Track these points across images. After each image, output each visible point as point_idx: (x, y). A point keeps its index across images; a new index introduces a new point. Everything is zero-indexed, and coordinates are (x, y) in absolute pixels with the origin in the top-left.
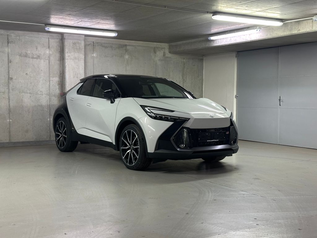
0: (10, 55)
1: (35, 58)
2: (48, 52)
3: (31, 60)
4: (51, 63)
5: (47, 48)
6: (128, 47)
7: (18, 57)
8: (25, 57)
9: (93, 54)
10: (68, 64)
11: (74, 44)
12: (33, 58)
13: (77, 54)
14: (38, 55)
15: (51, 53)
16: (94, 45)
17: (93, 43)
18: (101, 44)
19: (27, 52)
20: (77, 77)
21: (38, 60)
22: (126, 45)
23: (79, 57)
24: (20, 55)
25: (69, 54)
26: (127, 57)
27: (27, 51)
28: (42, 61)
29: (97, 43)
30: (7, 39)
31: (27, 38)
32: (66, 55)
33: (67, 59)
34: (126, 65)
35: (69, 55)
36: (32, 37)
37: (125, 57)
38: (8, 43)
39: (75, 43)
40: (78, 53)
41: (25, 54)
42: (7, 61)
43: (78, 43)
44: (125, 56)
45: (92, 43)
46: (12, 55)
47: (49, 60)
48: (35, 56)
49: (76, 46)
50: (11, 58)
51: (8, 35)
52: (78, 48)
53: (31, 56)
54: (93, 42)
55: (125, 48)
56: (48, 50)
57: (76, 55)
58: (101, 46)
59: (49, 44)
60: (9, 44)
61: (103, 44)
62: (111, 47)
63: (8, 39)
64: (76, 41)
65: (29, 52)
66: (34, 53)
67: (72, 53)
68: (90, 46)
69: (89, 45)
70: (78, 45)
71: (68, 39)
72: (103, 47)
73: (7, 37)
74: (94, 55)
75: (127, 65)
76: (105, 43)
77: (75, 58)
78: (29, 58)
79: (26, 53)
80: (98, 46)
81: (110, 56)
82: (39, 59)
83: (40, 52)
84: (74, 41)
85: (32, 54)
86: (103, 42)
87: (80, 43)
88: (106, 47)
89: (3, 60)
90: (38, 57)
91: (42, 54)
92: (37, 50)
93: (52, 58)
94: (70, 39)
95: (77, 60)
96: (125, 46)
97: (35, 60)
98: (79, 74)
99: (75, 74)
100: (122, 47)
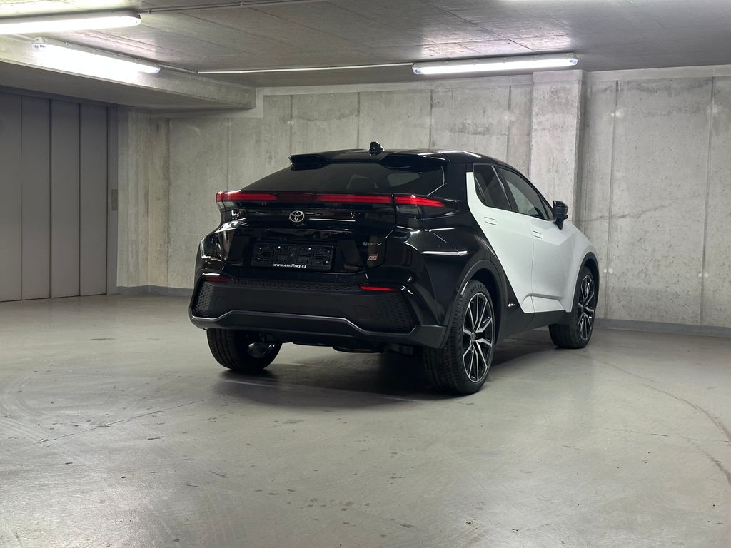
0: (433, 131)
1: (480, 134)
2: (506, 118)
3: (472, 137)
4: (511, 143)
5: (505, 110)
6: (719, 84)
7: (447, 134)
8: (462, 132)
9: (614, 113)
10: (536, 142)
11: (555, 93)
12: (476, 133)
13: (561, 115)
14: (487, 126)
15: (513, 119)
16: (617, 90)
17: (617, 84)
18: (639, 85)
19: (465, 121)
20: (557, 171)
21: (486, 136)
22: (713, 78)
23: (564, 123)
24: (452, 131)
25: (541, 118)
26: (715, 110)
27: (466, 119)
28: (494, 138)
29: (628, 83)
30: (429, 99)
31: (467, 91)
32: (534, 120)
33: (536, 130)
34: (711, 134)
35: (539, 120)
36: (475, 89)
37: (709, 111)
38: (431, 106)
39: (557, 91)
40: (563, 113)
41: (461, 127)
42: (428, 144)
43: (565, 90)
44: (708, 107)
45: (615, 86)
46: (437, 130)
47: (508, 136)
48: (480, 130)
49: (558, 98)
50: (435, 136)
51: (432, 91)
52: (563, 101)
53: (472, 129)
54: (617, 81)
55: (711, 86)
56: (507, 112)
57: (558, 118)
58: (637, 89)
59: (510, 99)
60: (433, 109)
61: (643, 85)
62: (668, 89)
63: (432, 100)
64: (560, 86)
65: (469, 121)
66: (478, 123)
67: (549, 116)
68: (608, 92)
69: (606, 90)
70: (562, 95)
71: (540, 83)
72: (644, 91)
73: (430, 94)
74: (618, 114)
75: (714, 133)
76: (649, 81)
77: (555, 126)
78: (468, 133)
79: (463, 123)
80: (629, 89)
81: (664, 113)
82: (488, 133)
83: (490, 120)
84: (554, 87)
85: (475, 124)
86: (646, 78)
87: (570, 90)
88: (652, 91)
89: (421, 142)
90: (487, 131)
91: (495, 123)
92: (484, 115)
93: (514, 131)
94: (546, 83)
95: (559, 131)
96: (710, 83)
97: (481, 137)
98: (563, 162)
99: (551, 163)
100: (700, 86)
